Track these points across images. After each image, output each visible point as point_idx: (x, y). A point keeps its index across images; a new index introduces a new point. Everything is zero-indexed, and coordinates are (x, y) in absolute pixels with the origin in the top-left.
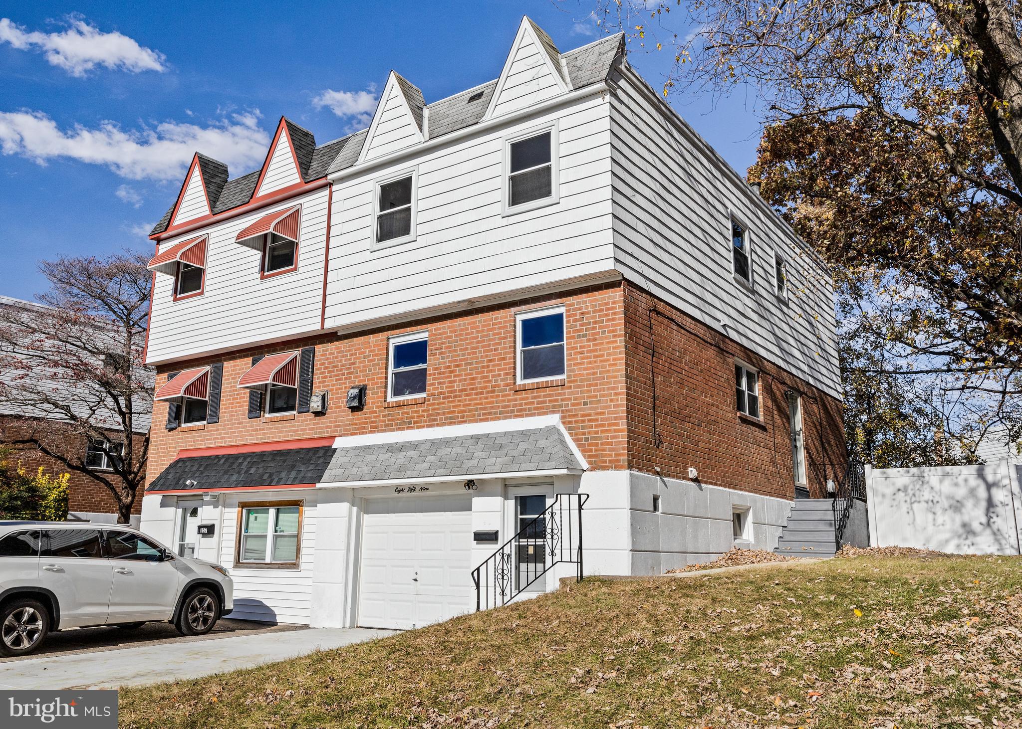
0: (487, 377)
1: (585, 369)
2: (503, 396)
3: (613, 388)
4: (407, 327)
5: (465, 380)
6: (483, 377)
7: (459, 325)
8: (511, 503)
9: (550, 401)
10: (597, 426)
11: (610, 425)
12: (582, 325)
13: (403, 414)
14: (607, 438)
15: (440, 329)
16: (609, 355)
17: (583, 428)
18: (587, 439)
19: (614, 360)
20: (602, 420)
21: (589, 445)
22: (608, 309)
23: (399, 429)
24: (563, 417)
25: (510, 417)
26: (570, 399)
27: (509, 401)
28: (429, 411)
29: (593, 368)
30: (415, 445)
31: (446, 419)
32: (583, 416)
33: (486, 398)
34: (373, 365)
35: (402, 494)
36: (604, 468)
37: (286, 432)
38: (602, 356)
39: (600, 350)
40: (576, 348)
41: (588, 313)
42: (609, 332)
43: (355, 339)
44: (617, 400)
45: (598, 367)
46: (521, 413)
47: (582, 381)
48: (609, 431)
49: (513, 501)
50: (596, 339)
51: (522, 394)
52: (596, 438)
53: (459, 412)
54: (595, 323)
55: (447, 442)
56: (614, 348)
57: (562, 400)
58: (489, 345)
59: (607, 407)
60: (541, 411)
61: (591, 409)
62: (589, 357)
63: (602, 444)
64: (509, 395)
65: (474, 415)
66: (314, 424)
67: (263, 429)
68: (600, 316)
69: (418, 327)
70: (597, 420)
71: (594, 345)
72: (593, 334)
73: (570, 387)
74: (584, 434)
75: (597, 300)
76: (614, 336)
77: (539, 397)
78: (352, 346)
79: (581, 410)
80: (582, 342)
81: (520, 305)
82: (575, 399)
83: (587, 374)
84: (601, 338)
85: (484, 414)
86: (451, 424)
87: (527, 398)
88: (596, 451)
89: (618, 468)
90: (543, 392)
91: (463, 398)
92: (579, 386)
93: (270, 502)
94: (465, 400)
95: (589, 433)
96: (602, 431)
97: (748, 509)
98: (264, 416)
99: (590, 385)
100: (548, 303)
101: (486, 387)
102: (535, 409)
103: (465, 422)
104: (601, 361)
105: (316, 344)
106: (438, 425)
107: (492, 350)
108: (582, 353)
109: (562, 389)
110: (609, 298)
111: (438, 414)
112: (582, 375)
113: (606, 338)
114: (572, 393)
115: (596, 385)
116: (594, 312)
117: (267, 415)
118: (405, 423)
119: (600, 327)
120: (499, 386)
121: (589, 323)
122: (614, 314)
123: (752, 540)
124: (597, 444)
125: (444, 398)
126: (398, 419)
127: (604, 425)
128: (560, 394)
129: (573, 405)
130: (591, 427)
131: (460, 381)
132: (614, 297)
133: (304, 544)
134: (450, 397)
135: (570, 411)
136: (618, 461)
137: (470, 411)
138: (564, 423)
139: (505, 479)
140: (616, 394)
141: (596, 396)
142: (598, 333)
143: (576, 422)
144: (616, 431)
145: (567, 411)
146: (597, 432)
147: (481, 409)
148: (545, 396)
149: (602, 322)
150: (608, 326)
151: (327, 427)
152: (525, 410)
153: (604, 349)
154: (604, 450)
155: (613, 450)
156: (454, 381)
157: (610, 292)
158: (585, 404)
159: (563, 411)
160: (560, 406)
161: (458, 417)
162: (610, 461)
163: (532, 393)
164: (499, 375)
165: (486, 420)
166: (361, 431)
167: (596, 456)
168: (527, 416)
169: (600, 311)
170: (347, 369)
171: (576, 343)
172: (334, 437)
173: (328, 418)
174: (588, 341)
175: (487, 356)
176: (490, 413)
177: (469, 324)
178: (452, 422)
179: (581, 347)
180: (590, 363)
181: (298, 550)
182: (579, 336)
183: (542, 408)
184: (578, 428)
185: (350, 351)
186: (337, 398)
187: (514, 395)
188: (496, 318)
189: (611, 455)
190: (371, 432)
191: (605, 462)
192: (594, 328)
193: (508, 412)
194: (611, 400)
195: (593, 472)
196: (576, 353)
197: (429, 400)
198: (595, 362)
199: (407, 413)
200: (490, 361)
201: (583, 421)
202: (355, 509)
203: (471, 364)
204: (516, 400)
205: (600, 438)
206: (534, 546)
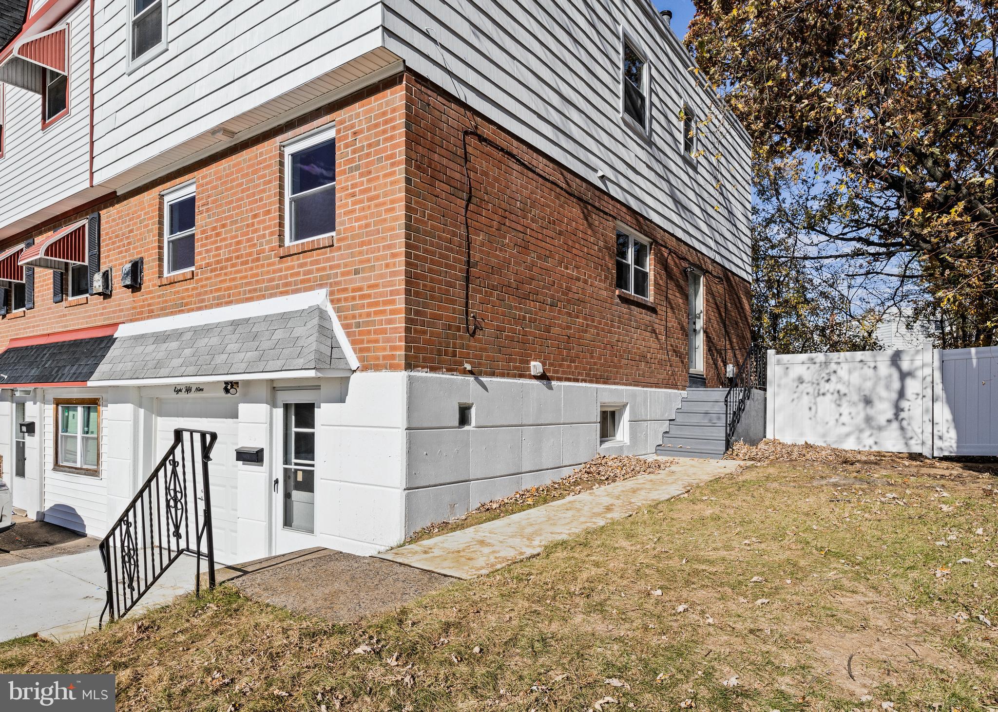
0: (252, 239)
1: (358, 219)
2: (268, 265)
3: (390, 247)
4: (176, 178)
5: (231, 245)
6: (248, 240)
7: (226, 170)
8: (279, 412)
9: (317, 270)
10: (369, 305)
11: (385, 303)
12: (354, 152)
13: (176, 293)
14: (381, 322)
15: (207, 177)
17: (354, 308)
18: (358, 325)
19: (392, 202)
20: (377, 295)
21: (361, 333)
22: (386, 122)
23: (172, 313)
24: (332, 293)
25: (276, 295)
26: (338, 266)
27: (274, 272)
28: (197, 288)
29: (366, 218)
31: (215, 298)
32: (354, 290)
33: (251, 269)
34: (148, 232)
35: (181, 395)
36: (377, 368)
37: (82, 317)
38: (377, 197)
39: (375, 188)
40: (346, 188)
41: (361, 131)
42: (387, 158)
43: (132, 200)
45: (372, 215)
46: (287, 289)
47: (353, 237)
48: (384, 312)
49: (282, 410)
50: (370, 172)
51: (287, 262)
52: (368, 323)
53: (225, 290)
54: (370, 146)
55: (208, 330)
56: (392, 183)
57: (331, 268)
59: (382, 276)
60: (308, 286)
61: (364, 279)
62: (362, 201)
63: (375, 332)
64: (273, 264)
65: (240, 293)
66: (103, 308)
67: (66, 315)
68: (376, 135)
69: (186, 177)
70: (369, 296)
71: (368, 181)
72: (367, 165)
73: (340, 249)
74: (354, 317)
75: (371, 110)
76: (393, 165)
77: (305, 264)
79: (351, 281)
80: (353, 178)
81: (286, 131)
82: (346, 266)
83: (360, 228)
84: (377, 170)
86: (218, 305)
87: (292, 267)
88: (368, 342)
89: (393, 368)
90: (310, 257)
91: (229, 269)
92: (350, 247)
93: (76, 399)
94: (231, 273)
95: (360, 315)
96: (376, 313)
97: (625, 406)
98: (66, 300)
99: (362, 244)
100: (316, 123)
101: (251, 254)
102: (302, 282)
104: (376, 206)
105: (101, 210)
106: (205, 307)
107: (257, 200)
108: (354, 195)
109: (331, 252)
110: (386, 103)
111: (206, 293)
112: (352, 228)
113: (383, 168)
114: (342, 257)
115: (369, 242)
116: (368, 129)
117: (70, 298)
118: (176, 305)
119: (376, 153)
120: (264, 251)
121: (362, 148)
123: (627, 440)
124: (369, 332)
125: (211, 271)
126: (170, 300)
127: (377, 304)
128: (328, 260)
129: (343, 274)
130: (363, 306)
131: (226, 246)
132: (394, 101)
133: (103, 449)
134: (217, 269)
135: (339, 283)
136: (393, 357)
137: (236, 287)
138: (332, 301)
139: (272, 381)
140: (393, 255)
141: (369, 260)
142: (373, 162)
143: (346, 299)
144: (392, 312)
145: (335, 283)
146: (368, 315)
147: (246, 284)
148: (311, 263)
149: (378, 143)
150: (386, 149)
151: (112, 312)
152: (291, 284)
153: (380, 187)
154: (378, 341)
155: (388, 340)
156: (220, 248)
157: (387, 94)
158: (357, 272)
159: (331, 285)
160: (328, 277)
161: (224, 296)
162: (385, 358)
163: (298, 259)
164: (265, 236)
167: (368, 349)
168: (294, 292)
169: (376, 126)
170: (127, 238)
171: (346, 180)
172: (116, 325)
173: (114, 300)
174: (361, 175)
175: (252, 210)
176: (255, 290)
177: (234, 166)
178: (219, 302)
179: (352, 186)
180: (363, 209)
181: (99, 455)
182: (351, 170)
183: (309, 280)
184: (348, 309)
186: (119, 276)
187: (279, 263)
188: (262, 155)
189: (384, 349)
191: (377, 358)
192: (368, 155)
193: (273, 288)
194: (387, 266)
195: (364, 374)
197: (197, 275)
198: (369, 207)
199: (179, 292)
200: (255, 216)
201: (354, 298)
202: (142, 411)
203: (237, 222)
204: (281, 270)
205: (373, 323)
206: (303, 471)
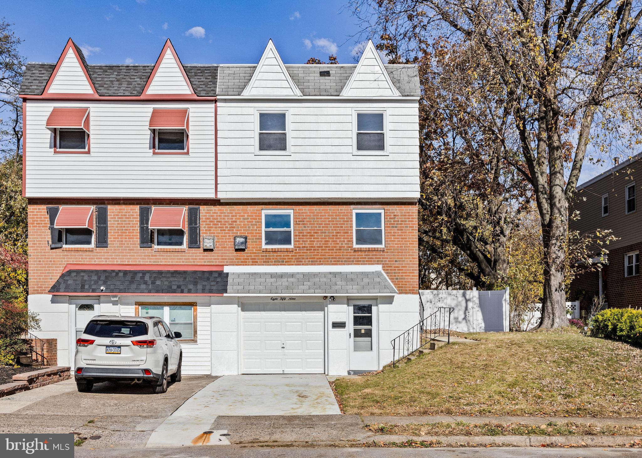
0: (336, 241)
1: (396, 244)
2: (346, 253)
3: (412, 255)
4: (277, 205)
5: (321, 241)
6: (334, 241)
7: (316, 210)
8: (351, 308)
9: (376, 258)
10: (402, 273)
11: (409, 273)
12: (394, 221)
13: (277, 256)
14: (408, 279)
15: (302, 210)
16: (409, 238)
17: (395, 273)
18: (397, 279)
19: (412, 241)
20: (405, 270)
21: (398, 282)
22: (409, 216)
23: (274, 265)
24: (383, 267)
25: (351, 264)
26: (387, 258)
27: (350, 255)
28: (296, 256)
29: (401, 244)
30: (292, 275)
31: (309, 261)
32: (394, 267)
33: (336, 253)
34: (251, 225)
35: (275, 301)
36: (406, 293)
37: (177, 259)
38: (406, 238)
39: (405, 235)
40: (391, 233)
41: (398, 216)
42: (410, 227)
44: (414, 261)
45: (403, 244)
46: (358, 262)
47: (394, 250)
48: (409, 276)
50: (402, 230)
51: (358, 253)
52: (402, 279)
53: (317, 259)
54: (402, 221)
55: (315, 275)
56: (412, 235)
57: (383, 258)
58: (337, 224)
59: (408, 264)
61: (399, 264)
62: (398, 238)
63: (405, 282)
64: (350, 253)
65: (328, 261)
66: (203, 256)
67: (156, 256)
68: (405, 218)
69: (285, 206)
70: (402, 270)
71: (401, 232)
72: (401, 227)
73: (388, 252)
74: (395, 276)
75: (403, 210)
76: (412, 230)
77: (369, 255)
78: (233, 210)
79: (393, 264)
80: (394, 230)
81: (357, 205)
82: (391, 258)
83: (397, 247)
84: (405, 230)
85: (334, 261)
86: (312, 264)
87: (362, 255)
88: (402, 285)
89: (413, 293)
90: (372, 253)
91: (320, 251)
92: (393, 252)
93: (165, 302)
94: (322, 252)
95: (398, 276)
96: (405, 276)
98: (153, 247)
99: (399, 252)
100: (374, 206)
101: (335, 247)
102: (367, 261)
103: (322, 264)
104: (405, 241)
105: (201, 205)
106: (303, 264)
107: (339, 227)
108: (394, 236)
109: (383, 253)
110: (410, 210)
111: (303, 258)
112: (394, 247)
113: (408, 230)
114: (389, 255)
115: (402, 252)
116: (401, 216)
117: (156, 247)
118: (279, 262)
119: (405, 224)
120: (344, 247)
121: (398, 221)
122: (413, 218)
124: (403, 282)
125: (307, 250)
126: (273, 259)
127: (406, 273)
128: (382, 255)
129: (389, 261)
130: (399, 273)
131: (318, 241)
132: (413, 210)
133: (198, 328)
134: (311, 250)
135: (388, 264)
136: (414, 290)
137: (325, 258)
138: (384, 270)
139: (348, 297)
140: (413, 258)
141: (402, 258)
142: (403, 227)
143: (391, 270)
144: (412, 276)
145: (385, 264)
146: (402, 276)
147: (332, 258)
148: (372, 255)
149: (406, 221)
150: (409, 224)
151: (215, 259)
152: (360, 261)
153: (407, 235)
154: (406, 285)
155: (411, 285)
156: (314, 241)
157: (410, 207)
158: (396, 261)
159: (383, 264)
160: (382, 261)
161: (317, 261)
162: (409, 290)
163: (365, 253)
164: (344, 241)
165: (336, 264)
166: (244, 263)
167: (402, 287)
168: (362, 264)
169: (405, 215)
170: (229, 224)
171: (391, 230)
172: (223, 266)
173: (215, 253)
174: (398, 230)
175: (335, 230)
176: (339, 261)
177: (323, 210)
178: (313, 263)
179: (394, 233)
180: (399, 241)
181: (195, 332)
182: (393, 227)
183: (371, 261)
184: (392, 273)
185: (231, 213)
186: (222, 242)
187: (353, 252)
188: (341, 210)
189: (410, 287)
190: (252, 265)
191: (407, 290)
192: (401, 224)
193: (350, 261)
194: (410, 261)
195: (400, 295)
196: (391, 235)
197: (296, 250)
198: (402, 241)
199: (281, 256)
200: (338, 233)
201: (395, 270)
202: (240, 308)
203: (325, 233)
204: (355, 255)
205: (404, 279)
206: (365, 329)
